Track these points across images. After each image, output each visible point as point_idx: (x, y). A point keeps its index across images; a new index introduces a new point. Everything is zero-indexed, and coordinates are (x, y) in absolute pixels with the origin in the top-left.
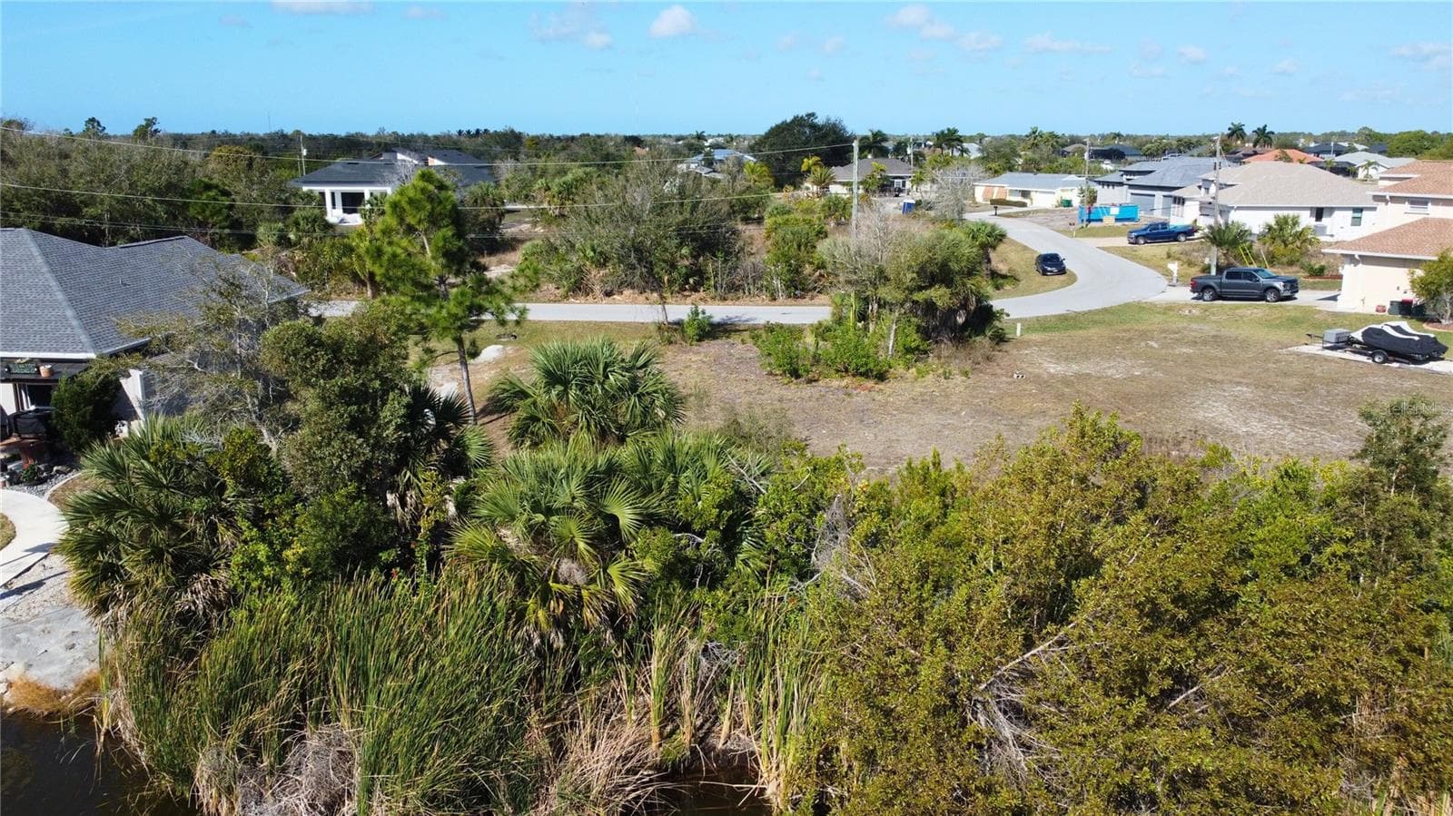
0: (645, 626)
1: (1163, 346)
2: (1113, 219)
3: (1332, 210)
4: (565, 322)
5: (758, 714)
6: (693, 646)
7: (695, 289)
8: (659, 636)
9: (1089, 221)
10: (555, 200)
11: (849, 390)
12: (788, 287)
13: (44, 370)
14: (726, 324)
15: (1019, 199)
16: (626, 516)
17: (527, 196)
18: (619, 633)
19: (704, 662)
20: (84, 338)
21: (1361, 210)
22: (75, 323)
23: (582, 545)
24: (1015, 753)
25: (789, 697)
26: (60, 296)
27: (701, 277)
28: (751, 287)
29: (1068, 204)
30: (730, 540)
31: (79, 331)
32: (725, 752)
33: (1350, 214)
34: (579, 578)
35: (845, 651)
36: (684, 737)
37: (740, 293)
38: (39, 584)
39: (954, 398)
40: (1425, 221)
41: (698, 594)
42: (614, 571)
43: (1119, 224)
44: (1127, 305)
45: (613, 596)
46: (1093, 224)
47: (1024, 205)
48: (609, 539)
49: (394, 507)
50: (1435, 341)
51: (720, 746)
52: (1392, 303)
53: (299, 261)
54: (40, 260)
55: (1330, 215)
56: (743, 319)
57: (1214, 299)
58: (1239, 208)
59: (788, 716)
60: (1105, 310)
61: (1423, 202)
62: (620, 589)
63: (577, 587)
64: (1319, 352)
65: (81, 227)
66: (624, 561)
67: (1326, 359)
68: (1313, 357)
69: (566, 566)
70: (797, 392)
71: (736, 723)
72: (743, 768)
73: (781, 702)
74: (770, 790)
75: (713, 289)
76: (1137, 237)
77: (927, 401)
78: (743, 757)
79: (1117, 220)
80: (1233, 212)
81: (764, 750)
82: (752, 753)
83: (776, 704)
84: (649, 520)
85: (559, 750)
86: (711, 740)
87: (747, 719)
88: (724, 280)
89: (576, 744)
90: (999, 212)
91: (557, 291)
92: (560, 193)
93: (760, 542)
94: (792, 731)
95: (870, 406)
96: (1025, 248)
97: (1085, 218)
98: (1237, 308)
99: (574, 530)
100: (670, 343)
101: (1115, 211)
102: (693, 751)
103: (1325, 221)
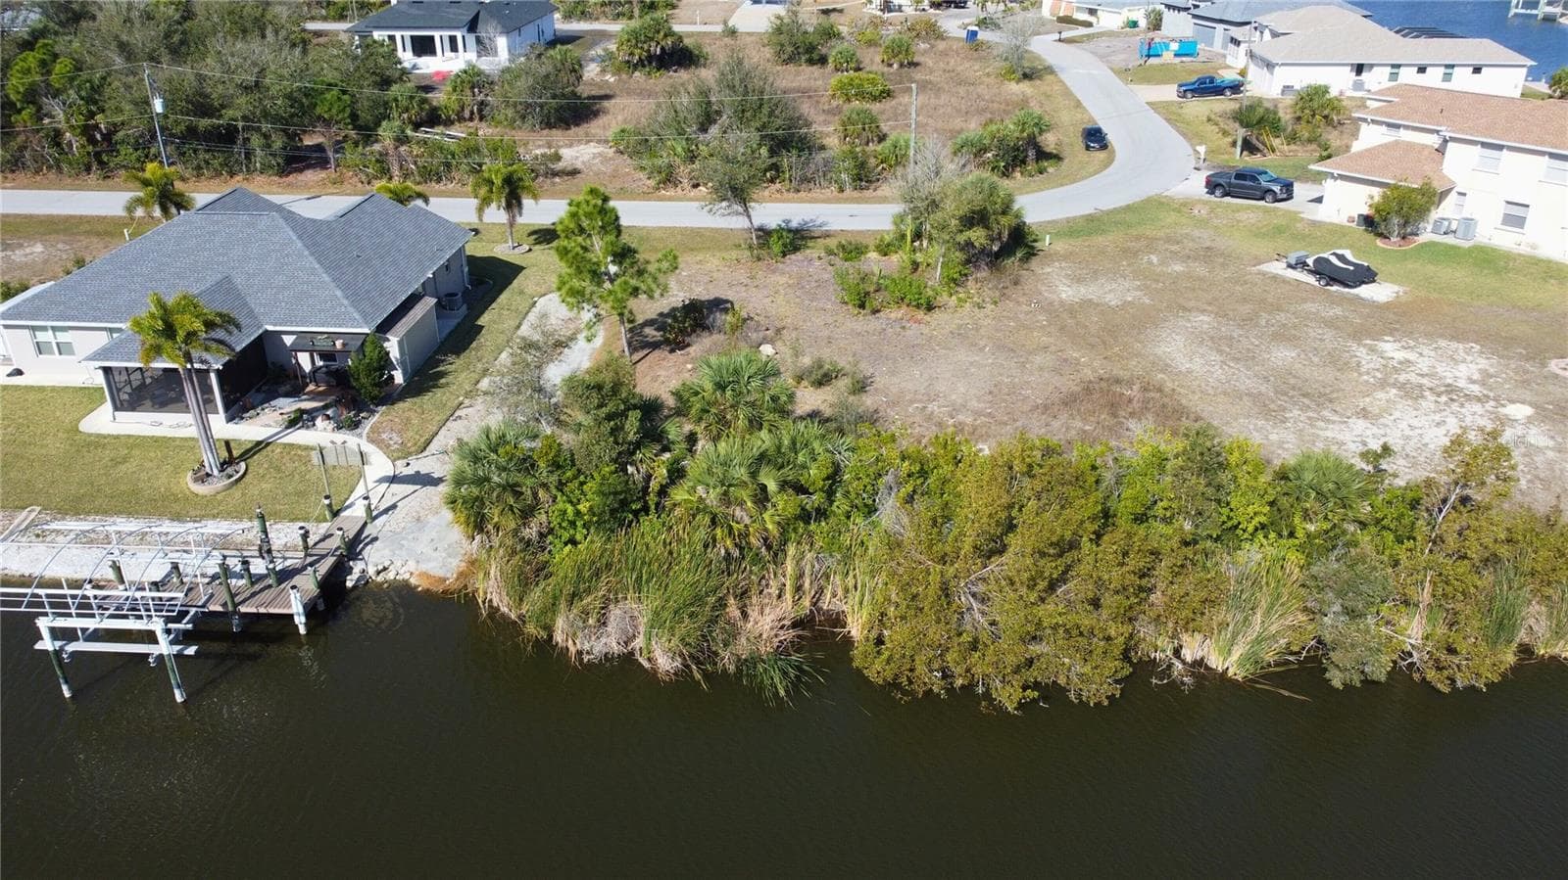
0: (784, 542)
1: (1162, 263)
2: (1172, 54)
3: (1372, 66)
4: (666, 228)
5: (847, 591)
6: (809, 556)
7: (772, 181)
8: (791, 550)
9: (1149, 56)
10: (625, 47)
11: (904, 323)
12: (854, 180)
13: (339, 344)
14: (803, 230)
15: (1084, 17)
16: (772, 486)
17: (583, 13)
18: (769, 548)
19: (817, 566)
20: (356, 316)
21: (1399, 66)
22: (346, 302)
23: (749, 504)
24: (978, 616)
25: (864, 585)
26: (326, 278)
27: (777, 171)
28: (822, 180)
29: (1134, 24)
30: (830, 494)
31: (351, 309)
32: (828, 611)
33: (1389, 70)
34: (747, 521)
35: (894, 564)
36: (806, 602)
37: (812, 185)
38: (394, 507)
39: (982, 331)
40: (1397, 143)
41: (813, 527)
42: (766, 516)
43: (1178, 60)
44: (1148, 201)
45: (766, 530)
46: (1152, 61)
47: (1089, 25)
48: (762, 498)
49: (632, 474)
50: (1368, 268)
51: (825, 608)
52: (1360, 216)
53: (417, 156)
54: (299, 244)
55: (1370, 70)
56: (818, 223)
57: (1223, 196)
58: (1283, 64)
59: (863, 595)
60: (1128, 208)
61: (1398, 127)
62: (770, 526)
63: (746, 526)
64: (1280, 272)
65: (219, 126)
66: (771, 511)
67: (1285, 281)
68: (1275, 278)
69: (738, 513)
70: (866, 323)
71: (834, 595)
72: (838, 620)
73: (859, 586)
74: (853, 633)
75: (787, 182)
76: (1185, 91)
77: (960, 334)
78: (838, 613)
79: (1176, 55)
80: (1277, 68)
81: (850, 610)
82: (843, 612)
83: (856, 588)
84: (784, 485)
85: (745, 615)
86: (820, 604)
87: (840, 593)
88: (797, 173)
89: (753, 614)
90: (1064, 35)
91: (649, 182)
92: (629, 41)
93: (846, 494)
94: (865, 603)
95: (919, 341)
96: (1078, 105)
97: (1145, 52)
98: (1238, 209)
99: (744, 495)
100: (759, 259)
101: (1174, 46)
102: (811, 610)
103: (1365, 75)
